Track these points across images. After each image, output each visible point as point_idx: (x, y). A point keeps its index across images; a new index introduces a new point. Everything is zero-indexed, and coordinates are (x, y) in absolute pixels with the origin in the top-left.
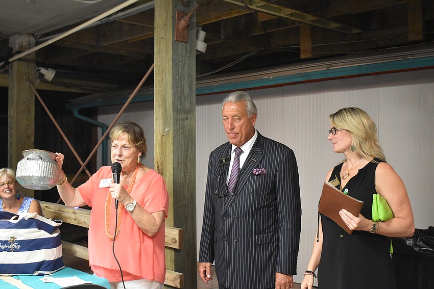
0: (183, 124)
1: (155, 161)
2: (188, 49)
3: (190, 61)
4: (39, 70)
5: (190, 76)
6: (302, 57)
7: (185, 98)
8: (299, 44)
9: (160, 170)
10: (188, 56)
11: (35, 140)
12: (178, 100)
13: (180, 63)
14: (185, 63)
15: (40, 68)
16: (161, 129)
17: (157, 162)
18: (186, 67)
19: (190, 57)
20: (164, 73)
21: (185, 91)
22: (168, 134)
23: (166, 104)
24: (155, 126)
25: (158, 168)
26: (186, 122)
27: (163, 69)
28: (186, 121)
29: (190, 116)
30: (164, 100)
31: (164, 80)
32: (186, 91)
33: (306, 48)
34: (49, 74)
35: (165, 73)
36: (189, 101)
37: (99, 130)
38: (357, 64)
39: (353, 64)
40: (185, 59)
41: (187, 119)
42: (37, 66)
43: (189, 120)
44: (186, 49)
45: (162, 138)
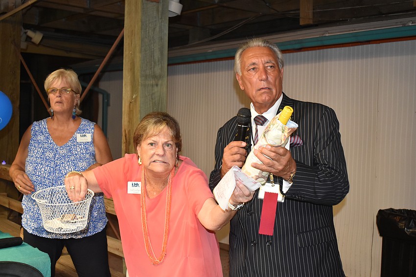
0: (152, 90)
1: (123, 130)
2: (160, 9)
3: (162, 22)
4: (26, 33)
5: (161, 39)
6: (302, 23)
7: (155, 63)
8: (299, 10)
9: (128, 139)
10: (160, 17)
11: (20, 105)
12: (147, 65)
13: (150, 25)
14: (156, 25)
15: (27, 31)
16: (129, 96)
17: (125, 131)
18: (157, 29)
19: (161, 18)
20: (133, 35)
21: (155, 55)
22: (135, 101)
23: (134, 69)
24: (124, 92)
25: (126, 136)
26: (156, 89)
27: (132, 31)
28: (155, 87)
29: (160, 82)
30: (133, 64)
31: (133, 43)
32: (157, 55)
33: (306, 13)
34: (37, 37)
35: (135, 35)
36: (160, 66)
37: (100, 97)
38: (355, 30)
39: (350, 31)
40: (155, 21)
41: (157, 85)
42: (24, 28)
43: (159, 87)
44: (158, 10)
45: (130, 105)
